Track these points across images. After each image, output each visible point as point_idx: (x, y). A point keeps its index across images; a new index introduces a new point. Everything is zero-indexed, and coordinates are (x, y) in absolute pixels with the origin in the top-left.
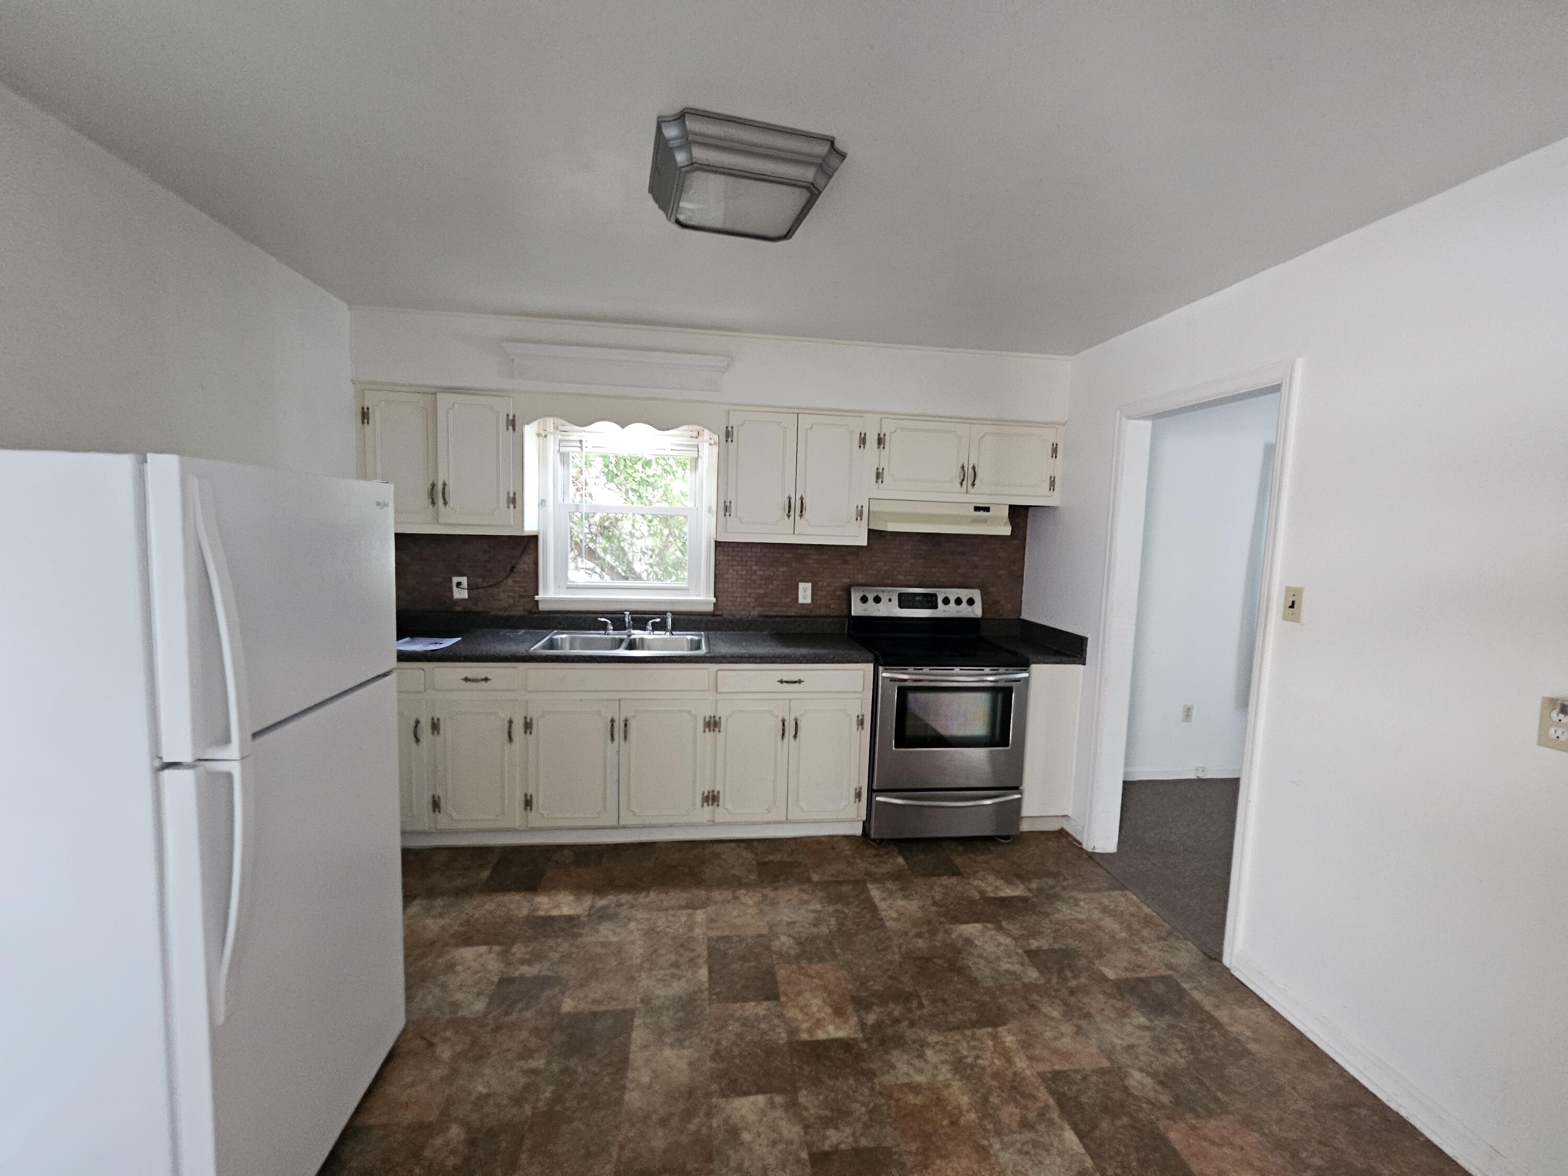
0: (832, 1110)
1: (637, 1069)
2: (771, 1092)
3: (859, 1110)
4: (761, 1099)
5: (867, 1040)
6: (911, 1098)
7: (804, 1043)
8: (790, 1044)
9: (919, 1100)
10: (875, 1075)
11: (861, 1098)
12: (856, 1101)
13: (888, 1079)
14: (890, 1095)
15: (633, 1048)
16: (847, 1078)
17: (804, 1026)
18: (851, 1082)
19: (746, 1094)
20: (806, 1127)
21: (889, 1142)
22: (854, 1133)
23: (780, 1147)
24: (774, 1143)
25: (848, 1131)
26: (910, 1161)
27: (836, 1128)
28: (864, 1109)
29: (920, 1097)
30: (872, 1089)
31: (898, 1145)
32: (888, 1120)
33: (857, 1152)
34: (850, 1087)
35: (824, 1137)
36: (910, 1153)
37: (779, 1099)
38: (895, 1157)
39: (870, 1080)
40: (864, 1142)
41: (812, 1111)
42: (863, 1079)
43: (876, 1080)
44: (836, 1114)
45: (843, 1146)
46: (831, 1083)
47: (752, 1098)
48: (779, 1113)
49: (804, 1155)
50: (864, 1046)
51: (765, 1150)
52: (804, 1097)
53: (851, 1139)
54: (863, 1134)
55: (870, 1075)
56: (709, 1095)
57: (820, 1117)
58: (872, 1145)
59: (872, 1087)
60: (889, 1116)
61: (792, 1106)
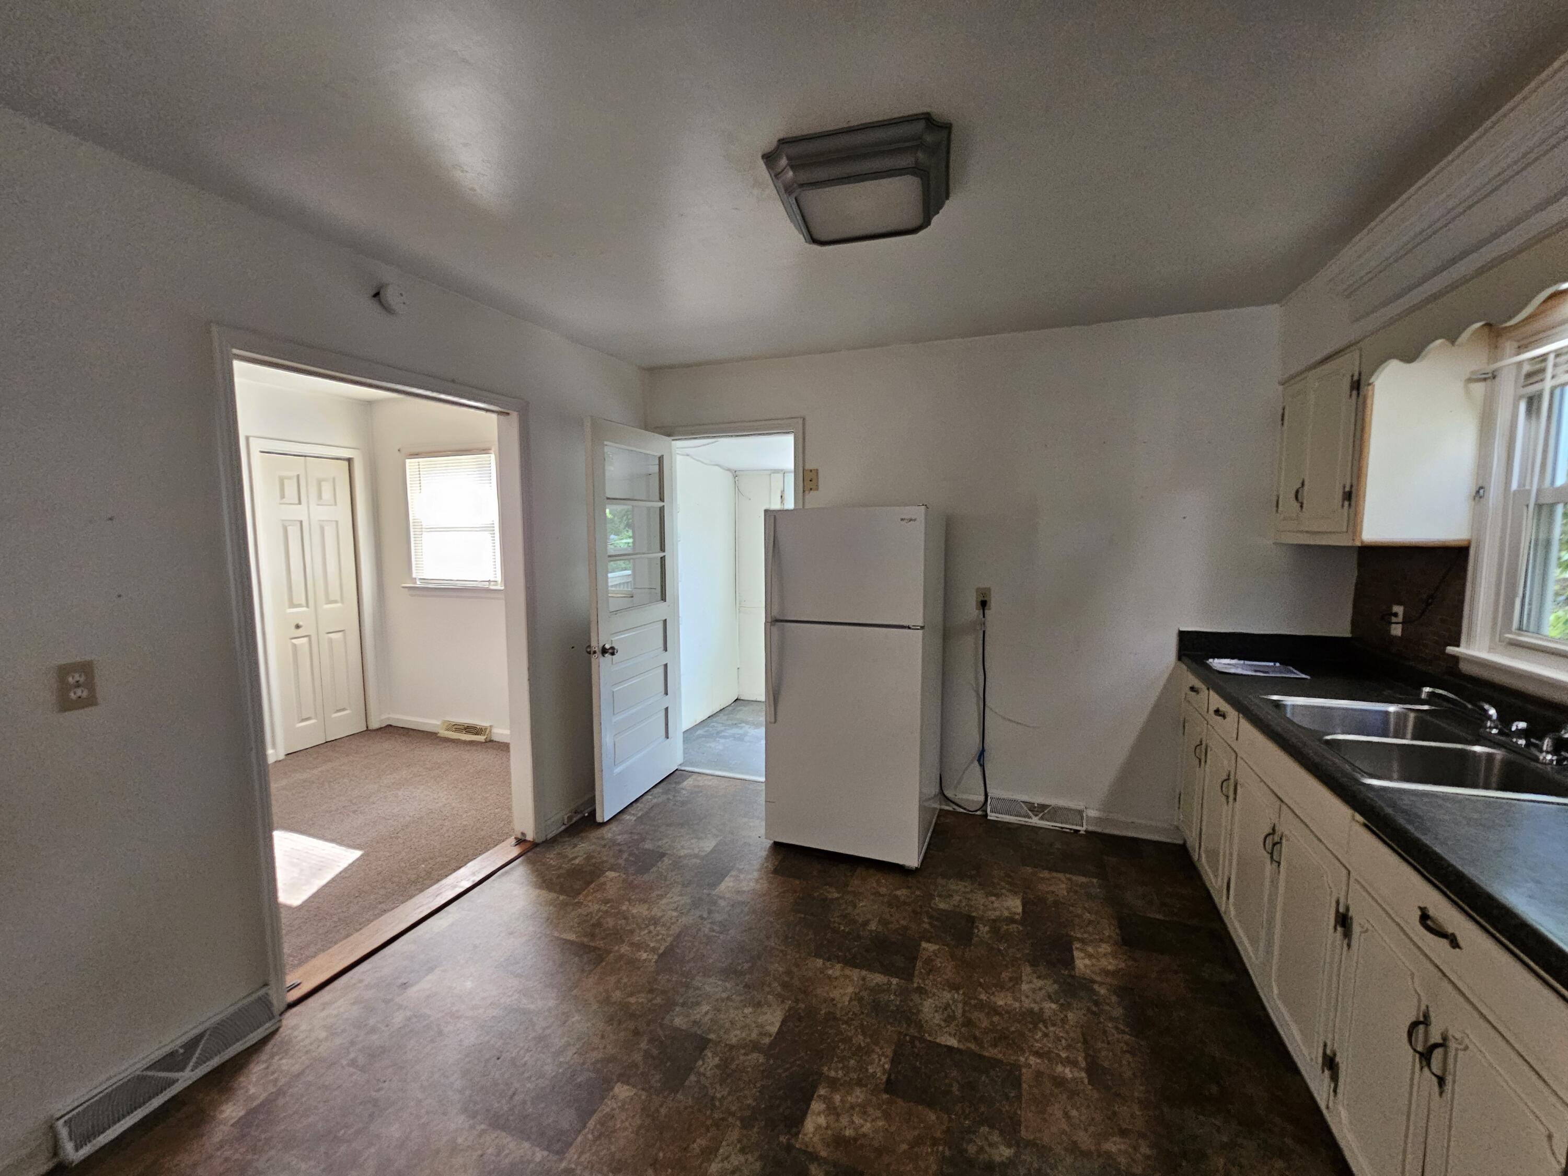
0: (734, 1071)
1: (842, 970)
2: (775, 1038)
3: (720, 1092)
4: (774, 1029)
5: (789, 1148)
6: (701, 1142)
7: (814, 1088)
8: (821, 1074)
9: (696, 1147)
10: (744, 1127)
11: (730, 1098)
12: (729, 1094)
13: (734, 1135)
14: (717, 1126)
15: (864, 973)
16: (755, 1100)
17: (837, 1098)
18: (749, 1101)
19: (784, 1022)
20: (732, 1047)
21: (679, 1096)
22: (704, 1075)
23: (728, 1025)
24: (732, 1023)
25: (708, 1074)
26: (657, 1100)
27: (717, 1066)
28: (719, 1096)
29: (698, 1150)
30: (733, 1114)
31: (673, 1100)
32: (697, 1107)
33: (690, 1069)
34: (745, 1097)
35: (715, 1054)
36: (661, 1106)
37: (767, 1040)
38: (666, 1093)
39: (742, 1119)
40: (693, 1078)
41: (741, 1058)
42: (748, 1113)
43: (738, 1123)
44: (729, 1071)
45: (700, 1063)
46: (758, 1085)
47: (778, 1025)
48: (754, 1036)
49: (712, 1036)
50: (783, 1139)
51: (732, 1016)
52: (757, 1058)
53: (702, 1070)
54: (698, 1082)
55: (746, 1124)
56: (797, 1001)
57: (733, 1059)
58: (687, 1083)
59: (734, 1116)
60: (699, 1110)
61: (755, 1046)
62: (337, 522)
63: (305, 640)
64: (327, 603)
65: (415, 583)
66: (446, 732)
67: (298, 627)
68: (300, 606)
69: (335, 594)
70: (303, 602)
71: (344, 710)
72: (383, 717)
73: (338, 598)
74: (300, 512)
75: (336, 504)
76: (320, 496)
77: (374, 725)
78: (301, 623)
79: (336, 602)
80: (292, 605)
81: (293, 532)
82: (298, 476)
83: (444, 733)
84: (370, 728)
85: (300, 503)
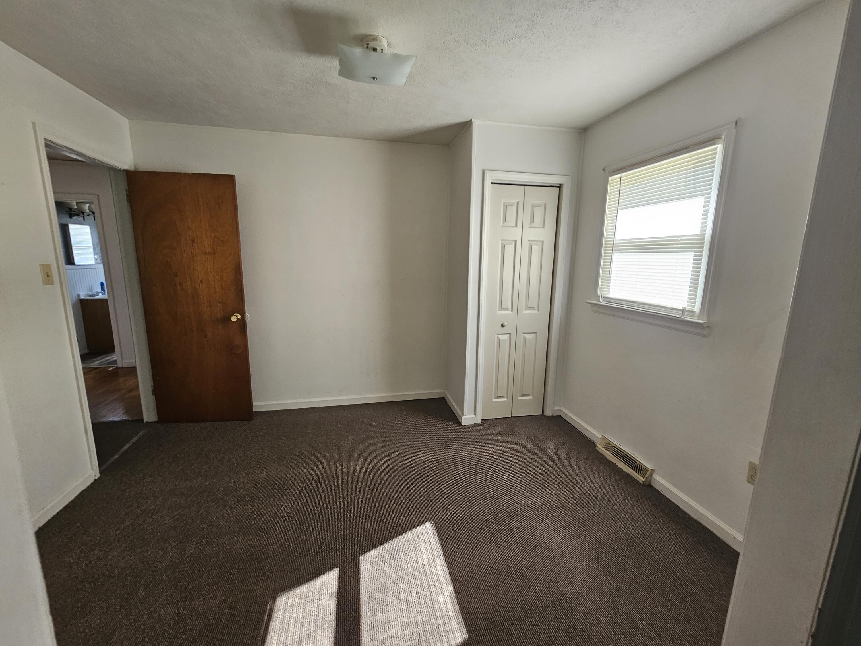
62: (543, 242)
63: (507, 337)
64: (526, 310)
65: (599, 301)
66: (604, 450)
67: (503, 326)
68: (507, 309)
69: (533, 303)
70: (509, 307)
71: (528, 395)
72: (556, 408)
73: (536, 306)
74: (515, 234)
75: (544, 227)
76: (532, 221)
77: (549, 413)
78: (505, 323)
79: (533, 309)
80: (501, 308)
81: (510, 249)
82: (518, 203)
83: (600, 448)
84: (545, 414)
85: (517, 226)
